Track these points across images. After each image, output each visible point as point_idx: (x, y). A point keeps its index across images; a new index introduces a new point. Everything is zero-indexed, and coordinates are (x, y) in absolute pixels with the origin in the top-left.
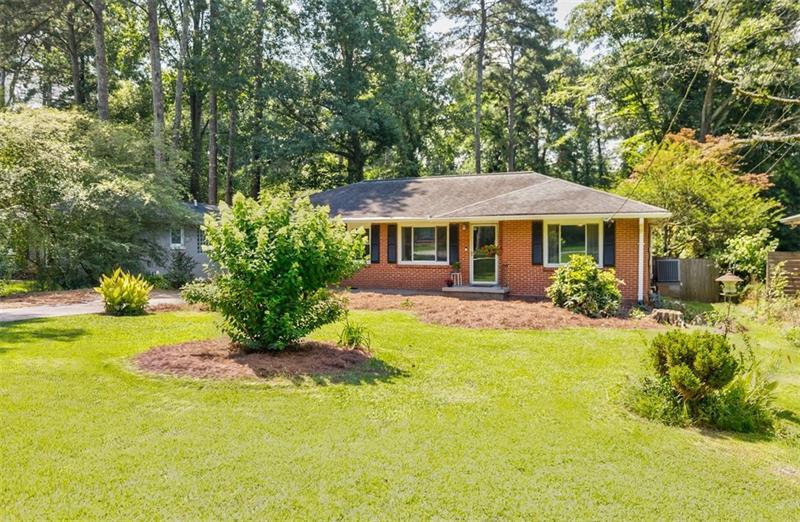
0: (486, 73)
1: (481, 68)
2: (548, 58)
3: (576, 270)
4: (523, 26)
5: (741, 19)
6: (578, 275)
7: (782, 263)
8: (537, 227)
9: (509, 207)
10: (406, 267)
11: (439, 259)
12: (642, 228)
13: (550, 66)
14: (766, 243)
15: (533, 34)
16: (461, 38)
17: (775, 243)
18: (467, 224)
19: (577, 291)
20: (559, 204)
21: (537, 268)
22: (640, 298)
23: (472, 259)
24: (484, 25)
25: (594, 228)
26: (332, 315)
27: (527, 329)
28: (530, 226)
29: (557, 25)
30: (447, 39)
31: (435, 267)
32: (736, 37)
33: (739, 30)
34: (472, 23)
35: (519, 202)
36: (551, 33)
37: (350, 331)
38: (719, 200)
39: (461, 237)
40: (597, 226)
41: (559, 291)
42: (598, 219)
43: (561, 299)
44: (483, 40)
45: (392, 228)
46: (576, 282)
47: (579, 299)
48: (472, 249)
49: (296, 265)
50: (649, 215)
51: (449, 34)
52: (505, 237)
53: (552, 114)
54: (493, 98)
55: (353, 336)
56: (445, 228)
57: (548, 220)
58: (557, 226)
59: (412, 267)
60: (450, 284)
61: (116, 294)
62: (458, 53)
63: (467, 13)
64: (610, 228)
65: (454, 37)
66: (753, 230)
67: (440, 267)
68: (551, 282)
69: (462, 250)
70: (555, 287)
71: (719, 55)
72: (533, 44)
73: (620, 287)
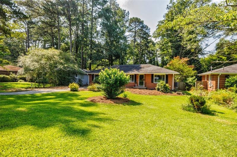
0: (136, 43)
1: (135, 42)
2: (148, 41)
3: (161, 84)
4: (143, 34)
5: (189, 35)
6: (162, 85)
7: (199, 83)
8: (152, 75)
9: (147, 71)
11: (132, 81)
12: (173, 76)
13: (148, 43)
14: (194, 79)
15: (145, 36)
16: (131, 36)
17: (196, 79)
18: (138, 74)
19: (162, 88)
20: (157, 71)
21: (152, 83)
22: (173, 89)
23: (139, 81)
24: (135, 34)
25: (164, 76)
26: (122, 92)
27: (154, 95)
28: (151, 75)
29: (150, 34)
30: (128, 37)
31: (131, 83)
32: (188, 38)
33: (188, 37)
34: (133, 33)
35: (149, 70)
36: (149, 36)
37: (125, 95)
38: (185, 70)
39: (137, 77)
40: (164, 75)
41: (158, 88)
42: (164, 74)
43: (158, 89)
44: (135, 37)
46: (162, 86)
47: (162, 89)
48: (139, 79)
49: (118, 82)
50: (174, 73)
51: (128, 36)
52: (146, 77)
53: (148, 52)
54: (136, 48)
55: (125, 96)
56: (133, 75)
57: (155, 74)
58: (156, 75)
60: (135, 86)
61: (73, 87)
62: (130, 39)
63: (132, 31)
64: (167, 76)
65: (129, 36)
66: (192, 76)
67: (132, 83)
68: (157, 86)
69: (137, 79)
70: (157, 87)
71: (184, 42)
72: (145, 38)
73: (170, 87)
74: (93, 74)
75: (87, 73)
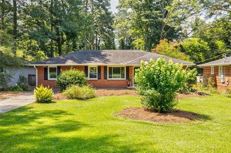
10: (111, 80)
11: (122, 78)
12: (187, 68)
18: (132, 66)
23: (133, 77)
39: (130, 70)
45: (105, 67)
48: (133, 74)
50: (189, 64)
56: (124, 67)
59: (113, 80)
60: (129, 86)
69: (130, 75)
74: (47, 67)
75: (34, 65)
